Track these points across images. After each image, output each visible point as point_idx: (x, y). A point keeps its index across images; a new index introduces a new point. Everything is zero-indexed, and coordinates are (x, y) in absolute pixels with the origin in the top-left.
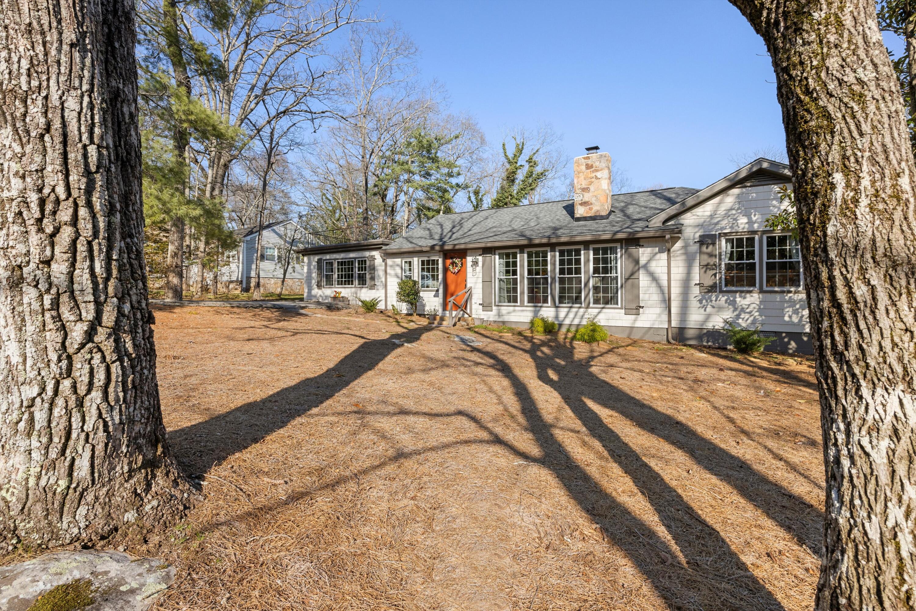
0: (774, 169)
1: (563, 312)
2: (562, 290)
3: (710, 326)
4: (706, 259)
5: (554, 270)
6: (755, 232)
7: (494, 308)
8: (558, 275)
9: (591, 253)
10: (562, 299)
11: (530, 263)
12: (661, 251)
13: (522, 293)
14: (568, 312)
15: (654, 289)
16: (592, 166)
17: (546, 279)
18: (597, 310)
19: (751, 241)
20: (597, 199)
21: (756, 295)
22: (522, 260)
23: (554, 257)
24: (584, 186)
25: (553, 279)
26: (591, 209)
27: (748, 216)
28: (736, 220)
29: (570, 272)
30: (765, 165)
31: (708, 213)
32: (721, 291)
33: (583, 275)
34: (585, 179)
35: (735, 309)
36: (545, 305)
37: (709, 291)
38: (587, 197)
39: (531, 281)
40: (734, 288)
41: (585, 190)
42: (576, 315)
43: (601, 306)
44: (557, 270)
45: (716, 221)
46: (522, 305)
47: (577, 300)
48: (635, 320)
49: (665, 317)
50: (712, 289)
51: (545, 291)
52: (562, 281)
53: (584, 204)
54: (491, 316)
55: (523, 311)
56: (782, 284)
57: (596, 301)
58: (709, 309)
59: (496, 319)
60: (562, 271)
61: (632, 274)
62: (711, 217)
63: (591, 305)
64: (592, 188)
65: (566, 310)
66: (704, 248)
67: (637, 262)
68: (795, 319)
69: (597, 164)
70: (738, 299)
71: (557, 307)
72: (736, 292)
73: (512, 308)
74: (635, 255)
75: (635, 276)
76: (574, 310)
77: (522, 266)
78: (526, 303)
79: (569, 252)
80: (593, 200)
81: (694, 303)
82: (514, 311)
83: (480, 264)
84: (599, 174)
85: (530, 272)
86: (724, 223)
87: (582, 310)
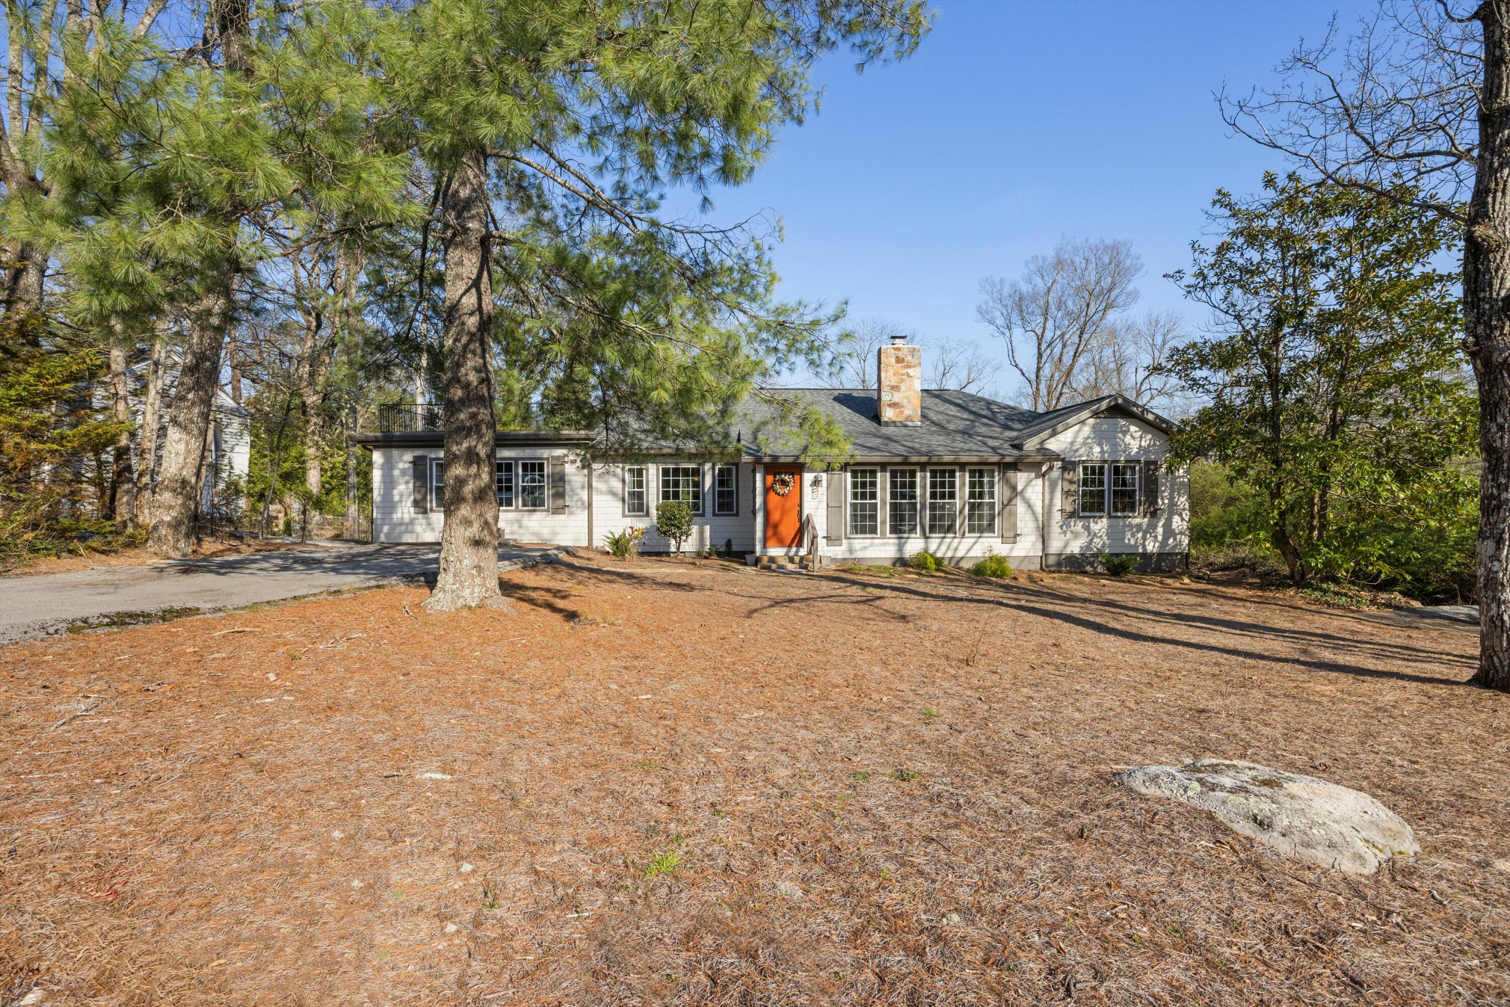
0: (1126, 405)
1: (933, 544)
2: (933, 518)
3: (1068, 551)
4: (1067, 486)
5: (923, 495)
6: (1105, 461)
7: (844, 541)
8: (928, 501)
9: (967, 475)
10: (932, 528)
11: (894, 484)
12: (1037, 477)
13: (883, 522)
14: (941, 543)
15: (1029, 517)
16: (903, 361)
17: (915, 504)
18: (973, 540)
19: (1101, 468)
20: (909, 402)
21: (1105, 520)
22: (883, 481)
23: (924, 478)
24: (893, 383)
25: (923, 506)
26: (901, 413)
27: (1100, 445)
28: (1091, 448)
29: (943, 496)
30: (1120, 401)
31: (1069, 440)
32: (1079, 517)
33: (957, 501)
34: (895, 374)
35: (1089, 534)
36: (913, 535)
37: (1070, 517)
38: (897, 397)
39: (894, 507)
40: (1088, 514)
41: (895, 388)
42: (949, 547)
43: (977, 535)
44: (928, 494)
45: (1075, 448)
46: (883, 536)
47: (950, 529)
48: (1012, 549)
49: (1039, 546)
50: (1072, 515)
51: (913, 518)
52: (933, 507)
53: (894, 405)
54: (839, 551)
55: (884, 544)
56: (1123, 510)
57: (972, 529)
58: (1069, 535)
59: (847, 555)
60: (933, 495)
61: (1010, 501)
62: (1072, 443)
63: (967, 534)
64: (903, 387)
65: (938, 541)
66: (1066, 476)
67: (1014, 488)
68: (1132, 542)
69: (909, 358)
70: (1092, 525)
71: (926, 538)
72: (1090, 517)
73: (868, 541)
74: (1013, 480)
75: (1013, 502)
76: (947, 541)
77: (883, 489)
78: (888, 535)
79: (943, 473)
80: (905, 402)
81: (1055, 529)
82: (872, 545)
83: (824, 483)
84: (911, 371)
85: (894, 495)
86: (1082, 451)
87: (956, 540)
